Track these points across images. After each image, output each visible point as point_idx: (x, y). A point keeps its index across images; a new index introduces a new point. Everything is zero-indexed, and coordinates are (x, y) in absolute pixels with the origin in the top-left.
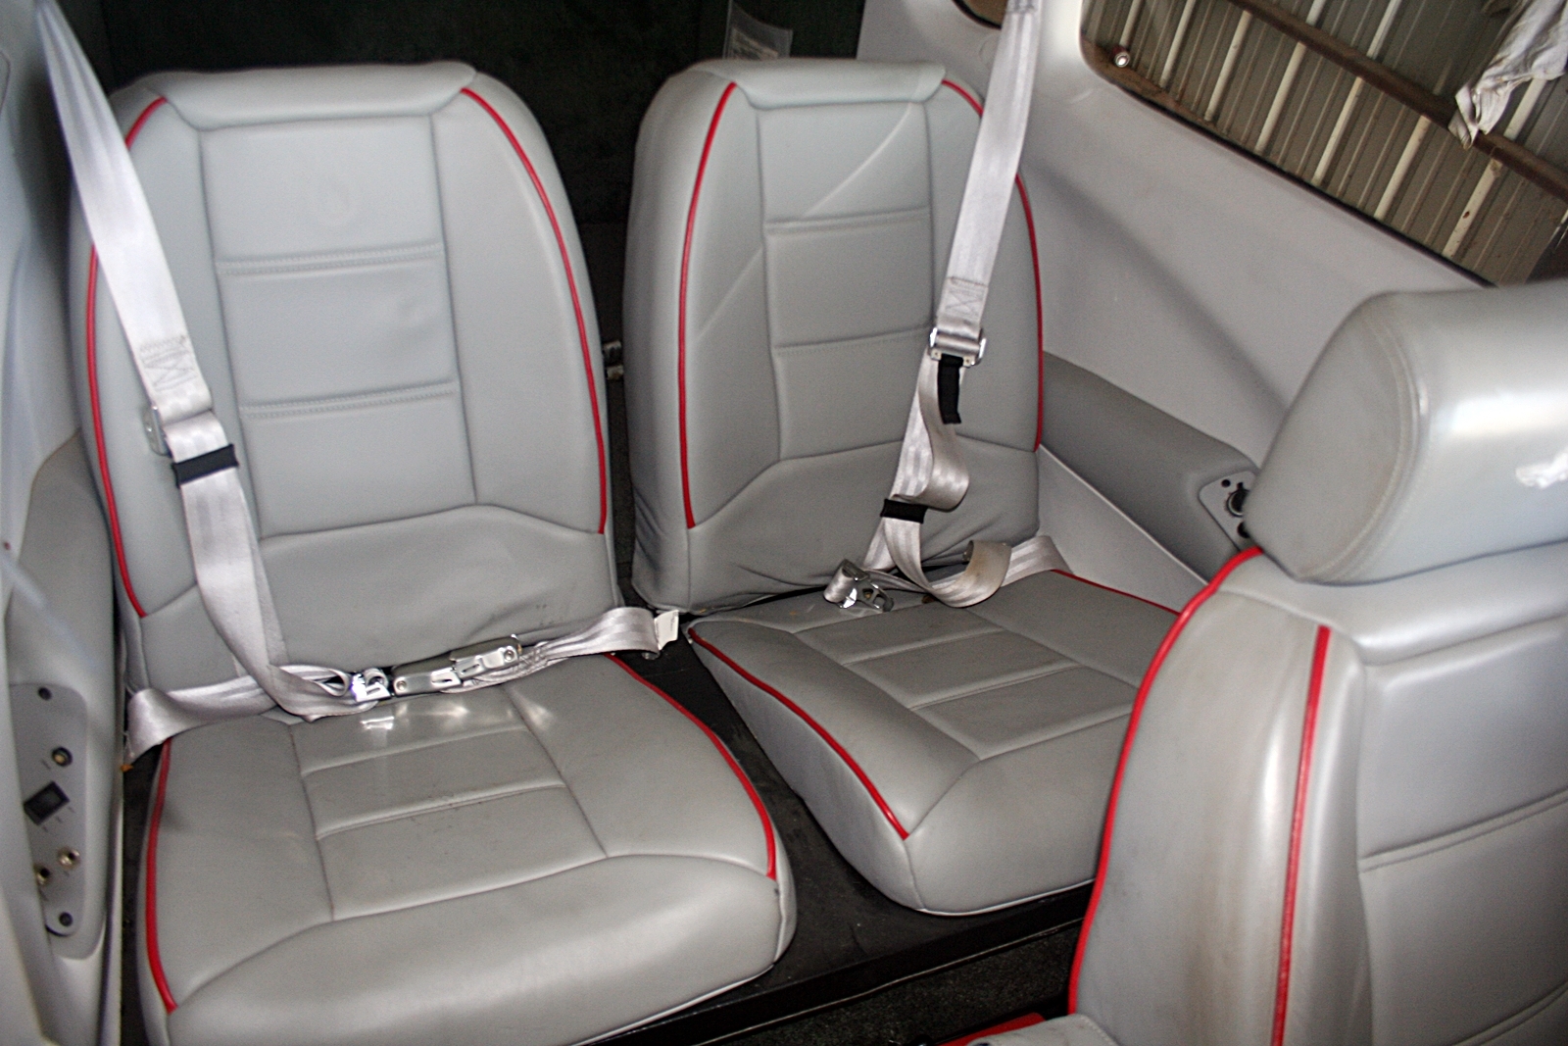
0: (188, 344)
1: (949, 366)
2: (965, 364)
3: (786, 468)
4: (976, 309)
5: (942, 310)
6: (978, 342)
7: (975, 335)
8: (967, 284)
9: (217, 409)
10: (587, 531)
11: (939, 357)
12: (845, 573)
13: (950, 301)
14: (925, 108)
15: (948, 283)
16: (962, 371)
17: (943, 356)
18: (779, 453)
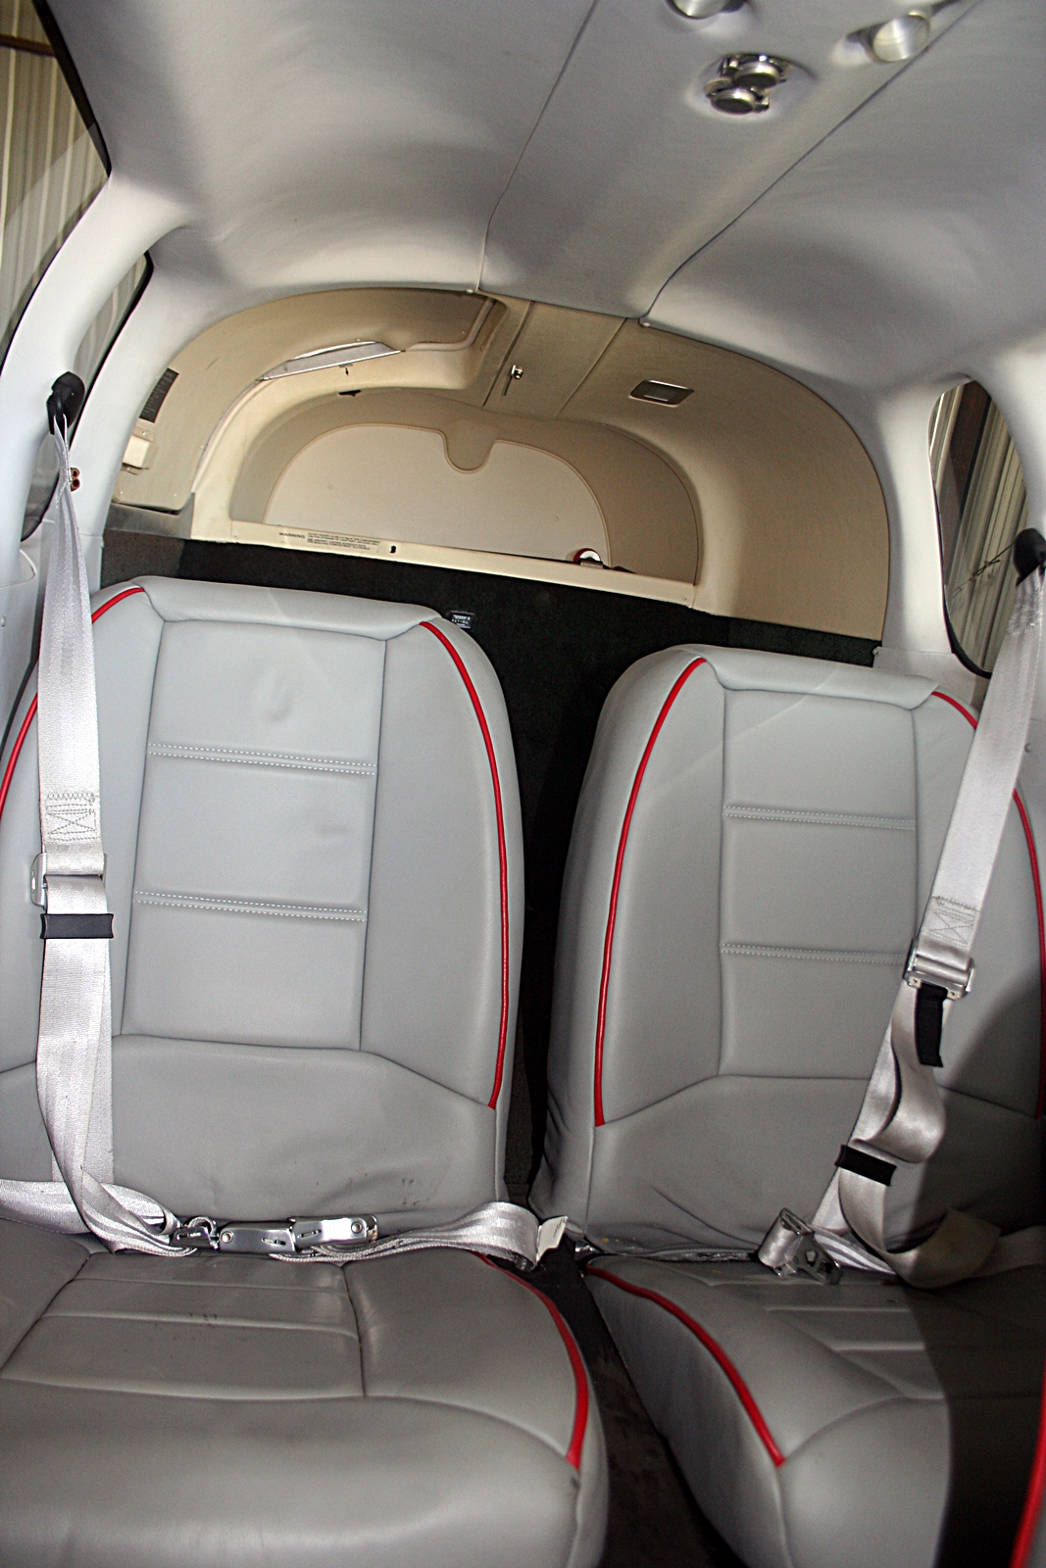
0: (96, 806)
1: (931, 997)
2: (949, 995)
3: (726, 1088)
4: (964, 937)
5: (925, 933)
6: (967, 972)
7: (964, 967)
8: (955, 907)
9: (107, 878)
10: (475, 1101)
11: (918, 985)
12: (787, 1227)
13: (935, 926)
14: (913, 717)
15: (933, 904)
16: (946, 1004)
17: (924, 984)
18: (718, 1069)
